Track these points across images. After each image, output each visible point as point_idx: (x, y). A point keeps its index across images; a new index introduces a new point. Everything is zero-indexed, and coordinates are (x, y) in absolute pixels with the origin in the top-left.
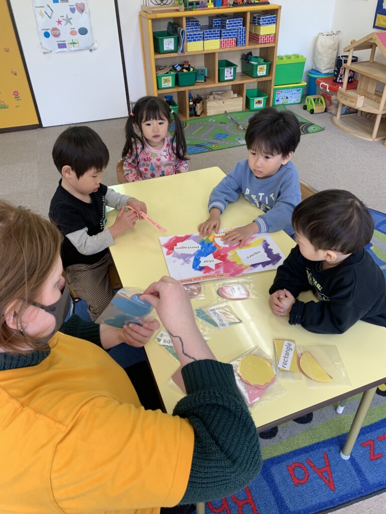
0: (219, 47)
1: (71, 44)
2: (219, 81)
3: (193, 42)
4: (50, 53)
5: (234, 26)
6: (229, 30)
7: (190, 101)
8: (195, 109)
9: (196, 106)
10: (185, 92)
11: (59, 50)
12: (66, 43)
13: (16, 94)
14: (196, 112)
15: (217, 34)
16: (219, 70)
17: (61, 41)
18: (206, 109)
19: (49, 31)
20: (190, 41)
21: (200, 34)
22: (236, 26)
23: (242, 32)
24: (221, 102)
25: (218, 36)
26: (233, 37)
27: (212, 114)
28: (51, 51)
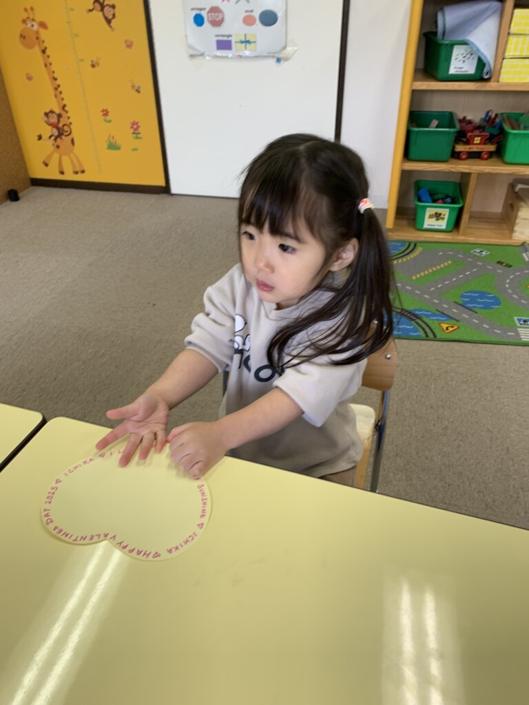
1: (242, 42)
4: (201, 58)
11: (220, 53)
12: (233, 39)
13: (135, 127)
17: (224, 36)
19: (204, 14)
28: (202, 55)
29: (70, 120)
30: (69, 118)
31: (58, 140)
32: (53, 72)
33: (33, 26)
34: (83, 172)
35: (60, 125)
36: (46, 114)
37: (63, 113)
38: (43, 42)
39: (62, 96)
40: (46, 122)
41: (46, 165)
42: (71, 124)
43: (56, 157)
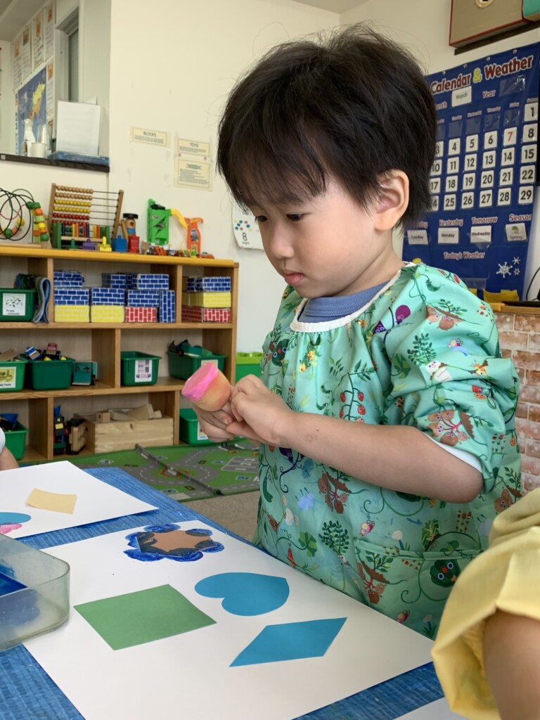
0: (122, 320)
2: (123, 384)
3: (67, 306)
5: (152, 286)
6: (143, 292)
7: (55, 423)
8: (67, 438)
9: (70, 432)
10: (45, 400)
14: (69, 446)
15: (119, 296)
16: (122, 362)
18: (94, 440)
20: (60, 303)
21: (83, 293)
22: (156, 286)
23: (169, 297)
24: (127, 425)
25: (119, 300)
26: (150, 306)
27: (105, 450)
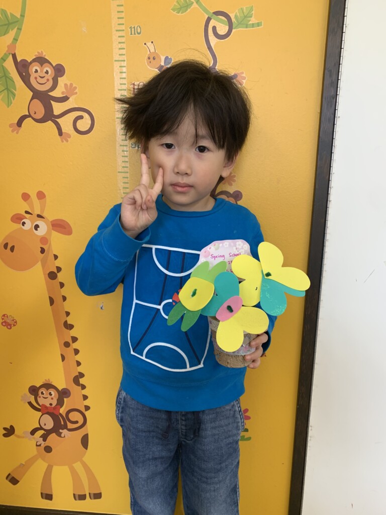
29: (86, 403)
30: (85, 397)
31: (53, 436)
32: (68, 314)
33: (37, 227)
34: (98, 496)
35: (63, 411)
36: (34, 390)
37: (75, 390)
38: (56, 257)
39: (78, 358)
40: (30, 403)
41: (14, 481)
42: (87, 408)
43: (40, 466)
